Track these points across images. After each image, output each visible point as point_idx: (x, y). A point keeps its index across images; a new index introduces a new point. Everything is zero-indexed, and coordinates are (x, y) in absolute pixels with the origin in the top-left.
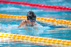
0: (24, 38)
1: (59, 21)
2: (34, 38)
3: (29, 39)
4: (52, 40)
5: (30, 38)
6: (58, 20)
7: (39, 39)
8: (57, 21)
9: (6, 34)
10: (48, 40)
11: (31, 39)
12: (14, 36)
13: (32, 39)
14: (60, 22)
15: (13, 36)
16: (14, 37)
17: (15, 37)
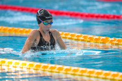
0: (53, 70)
1: (114, 41)
2: (72, 70)
3: (63, 71)
4: (103, 74)
5: (64, 69)
6: (113, 39)
7: (79, 71)
8: (112, 41)
9: (23, 64)
10: (95, 73)
11: (65, 72)
12: (37, 66)
13: (68, 72)
14: (116, 42)
15: (34, 66)
16: (36, 68)
17: (38, 68)
